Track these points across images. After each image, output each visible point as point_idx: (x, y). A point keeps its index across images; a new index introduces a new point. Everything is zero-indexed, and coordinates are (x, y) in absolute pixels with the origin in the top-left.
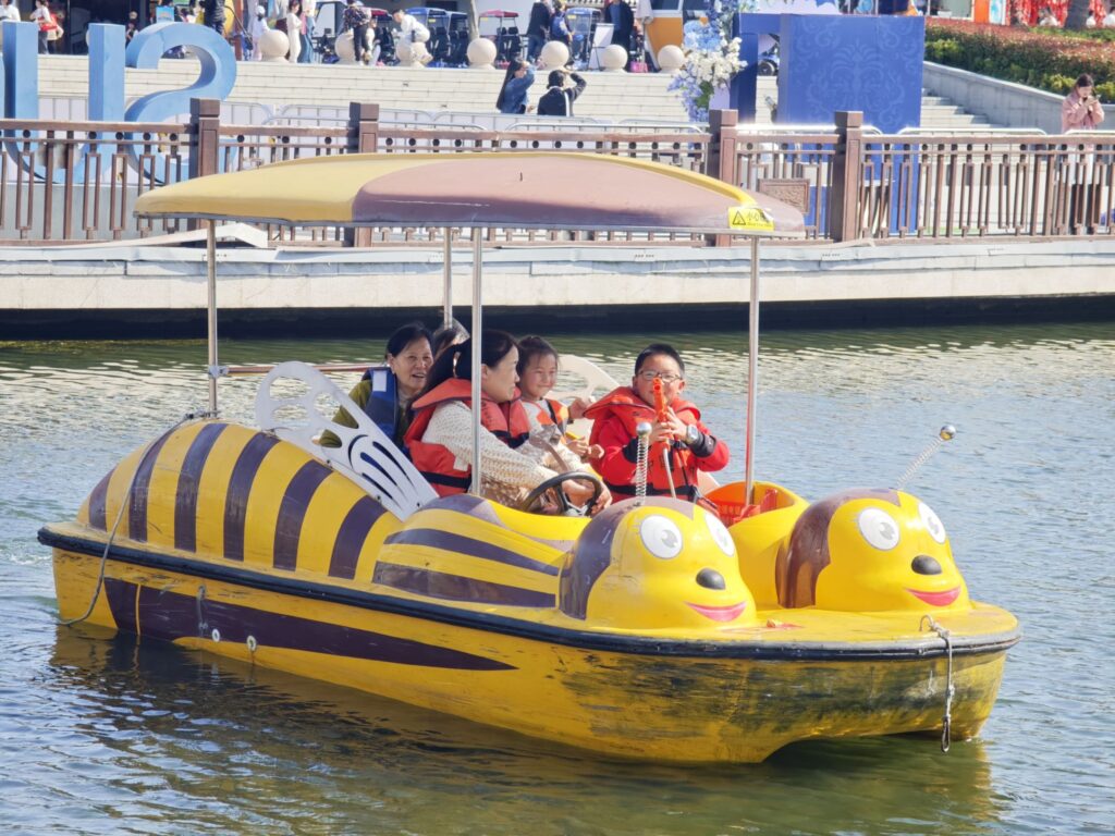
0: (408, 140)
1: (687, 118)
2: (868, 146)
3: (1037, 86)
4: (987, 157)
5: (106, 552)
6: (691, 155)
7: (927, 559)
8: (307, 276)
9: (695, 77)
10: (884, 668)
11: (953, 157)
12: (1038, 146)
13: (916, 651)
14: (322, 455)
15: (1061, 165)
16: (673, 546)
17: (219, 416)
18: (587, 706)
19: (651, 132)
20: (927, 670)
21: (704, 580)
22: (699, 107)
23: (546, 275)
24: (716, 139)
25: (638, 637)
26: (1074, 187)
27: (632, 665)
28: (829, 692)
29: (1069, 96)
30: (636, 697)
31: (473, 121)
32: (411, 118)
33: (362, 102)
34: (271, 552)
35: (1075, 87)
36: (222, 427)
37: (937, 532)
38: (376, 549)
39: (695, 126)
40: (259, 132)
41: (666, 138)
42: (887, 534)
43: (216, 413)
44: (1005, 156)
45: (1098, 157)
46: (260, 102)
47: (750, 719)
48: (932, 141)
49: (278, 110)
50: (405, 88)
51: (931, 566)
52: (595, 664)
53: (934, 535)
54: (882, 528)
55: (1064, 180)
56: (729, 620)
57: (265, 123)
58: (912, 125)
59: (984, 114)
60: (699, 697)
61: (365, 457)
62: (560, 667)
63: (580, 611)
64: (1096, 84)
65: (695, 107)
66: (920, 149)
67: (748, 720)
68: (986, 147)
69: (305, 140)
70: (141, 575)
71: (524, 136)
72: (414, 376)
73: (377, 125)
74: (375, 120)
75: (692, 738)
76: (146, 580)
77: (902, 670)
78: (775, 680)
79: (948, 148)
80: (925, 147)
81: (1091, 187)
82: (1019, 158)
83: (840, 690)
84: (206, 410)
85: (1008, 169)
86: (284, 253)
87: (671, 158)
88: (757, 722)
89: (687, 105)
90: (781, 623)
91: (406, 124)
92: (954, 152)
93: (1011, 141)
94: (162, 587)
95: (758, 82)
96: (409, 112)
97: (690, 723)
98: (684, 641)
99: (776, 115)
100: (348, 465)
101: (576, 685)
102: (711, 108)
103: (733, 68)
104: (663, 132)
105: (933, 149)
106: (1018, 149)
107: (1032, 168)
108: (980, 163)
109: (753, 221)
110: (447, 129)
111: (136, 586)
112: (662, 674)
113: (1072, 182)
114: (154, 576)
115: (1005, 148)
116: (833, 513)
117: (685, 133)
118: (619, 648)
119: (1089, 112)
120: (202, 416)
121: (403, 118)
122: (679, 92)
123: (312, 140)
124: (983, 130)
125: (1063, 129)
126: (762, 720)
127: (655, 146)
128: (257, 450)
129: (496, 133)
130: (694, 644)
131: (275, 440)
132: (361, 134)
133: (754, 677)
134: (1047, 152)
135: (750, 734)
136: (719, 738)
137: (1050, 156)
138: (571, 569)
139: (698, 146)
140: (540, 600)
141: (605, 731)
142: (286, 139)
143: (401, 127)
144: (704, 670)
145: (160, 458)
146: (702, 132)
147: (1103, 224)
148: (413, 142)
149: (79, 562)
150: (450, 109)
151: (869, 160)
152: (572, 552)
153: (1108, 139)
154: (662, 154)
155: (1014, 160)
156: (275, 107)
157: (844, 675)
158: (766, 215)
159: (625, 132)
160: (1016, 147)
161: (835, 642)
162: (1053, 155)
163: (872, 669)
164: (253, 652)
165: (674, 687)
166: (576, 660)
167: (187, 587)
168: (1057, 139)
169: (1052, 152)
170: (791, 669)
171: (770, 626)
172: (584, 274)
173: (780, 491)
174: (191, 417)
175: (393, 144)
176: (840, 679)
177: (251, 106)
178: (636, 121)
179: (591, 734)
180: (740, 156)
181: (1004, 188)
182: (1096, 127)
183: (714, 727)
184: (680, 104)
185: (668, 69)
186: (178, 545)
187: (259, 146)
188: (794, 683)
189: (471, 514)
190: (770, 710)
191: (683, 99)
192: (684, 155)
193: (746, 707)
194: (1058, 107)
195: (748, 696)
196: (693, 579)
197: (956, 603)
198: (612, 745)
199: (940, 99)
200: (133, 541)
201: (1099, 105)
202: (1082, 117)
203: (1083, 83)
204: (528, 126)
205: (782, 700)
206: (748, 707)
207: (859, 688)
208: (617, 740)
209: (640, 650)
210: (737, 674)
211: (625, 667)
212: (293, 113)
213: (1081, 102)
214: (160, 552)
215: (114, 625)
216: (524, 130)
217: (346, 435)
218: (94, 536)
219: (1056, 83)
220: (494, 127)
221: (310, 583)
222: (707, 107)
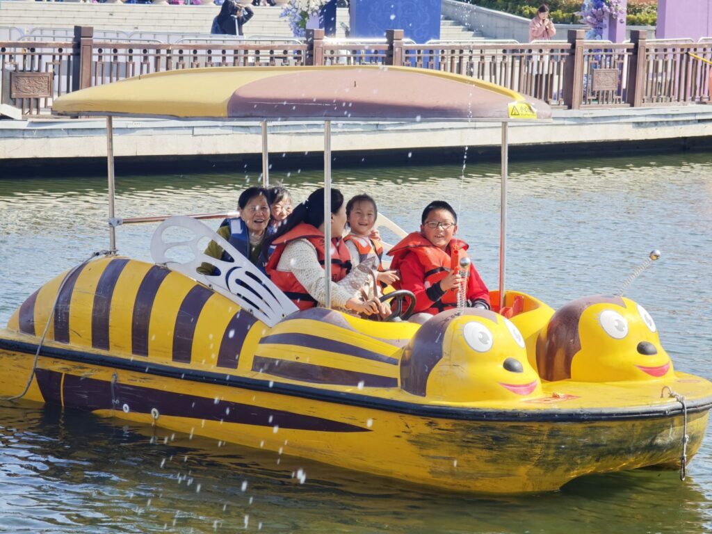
0: (112, 50)
1: (293, 35)
2: (407, 52)
3: (513, 13)
4: (482, 58)
5: (38, 351)
6: (295, 58)
7: (648, 344)
8: (48, 137)
9: (297, 9)
10: (641, 424)
11: (461, 58)
12: (514, 51)
13: (664, 412)
14: (205, 280)
15: (528, 62)
16: (487, 343)
17: (117, 253)
18: (427, 456)
19: (269, 44)
20: (669, 424)
21: (508, 366)
22: (300, 27)
23: (203, 135)
24: (311, 47)
25: (469, 409)
26: (537, 76)
27: (462, 428)
28: (605, 443)
29: (534, 19)
30: (466, 450)
31: (154, 37)
32: (114, 36)
33: (82, 26)
34: (171, 350)
35: (537, 14)
36: (125, 262)
37: (651, 325)
38: (252, 348)
39: (297, 40)
40: (16, 45)
41: (279, 48)
42: (620, 328)
43: (115, 251)
44: (493, 57)
45: (552, 57)
46: (16, 26)
47: (548, 463)
48: (447, 48)
49: (27, 31)
50: (111, 17)
51: (650, 349)
52: (434, 427)
53: (649, 327)
54: (616, 324)
55: (530, 72)
56: (527, 394)
57: (19, 40)
58: (435, 38)
59: (481, 31)
60: (512, 449)
61: (239, 282)
62: (406, 429)
63: (421, 389)
64: (550, 11)
65: (297, 28)
66: (440, 53)
67: (548, 464)
68: (481, 51)
69: (45, 50)
70: (65, 366)
71: (187, 47)
72: (255, 222)
73: (92, 40)
74: (91, 37)
75: (506, 478)
76: (68, 370)
77: (653, 425)
78: (567, 436)
79: (457, 52)
80: (443, 52)
81: (547, 75)
82: (502, 59)
83: (612, 441)
84: (109, 250)
85: (495, 65)
86: (33, 123)
87: (282, 60)
88: (554, 465)
89: (292, 26)
90: (562, 395)
91: (111, 40)
92: (461, 55)
93: (496, 48)
94: (82, 375)
95: (337, 12)
96: (113, 32)
97: (505, 467)
98: (503, 411)
99: (348, 34)
100: (227, 288)
101: (419, 442)
102: (307, 28)
103: (321, 3)
104: (276, 44)
105: (447, 53)
106: (502, 53)
107: (510, 65)
108: (489, 62)
109: (524, 112)
110: (138, 42)
111: (61, 374)
112: (485, 433)
113: (535, 73)
114: (75, 367)
115: (493, 52)
116: (581, 314)
117: (291, 44)
118: (454, 416)
119: (547, 29)
120: (105, 254)
121: (109, 36)
122: (287, 18)
123: (50, 50)
124: (480, 41)
125: (530, 40)
126: (558, 464)
127: (272, 52)
128: (154, 279)
129: (169, 45)
130: (510, 413)
131: (168, 271)
132: (82, 47)
133: (552, 434)
134: (519, 54)
135: (549, 474)
136: (527, 477)
137: (521, 57)
138: (410, 360)
139: (299, 52)
140: (387, 382)
141: (442, 474)
142: (33, 50)
143: (108, 41)
144: (515, 430)
145: (78, 284)
146: (302, 44)
147: (555, 99)
148: (115, 51)
149: (14, 358)
150: (139, 30)
151: (408, 61)
152: (409, 348)
153: (557, 45)
154: (276, 58)
155: (499, 60)
156: (26, 29)
157: (614, 431)
158: (532, 108)
159: (253, 44)
160: (500, 51)
161: (610, 408)
162: (523, 56)
163: (634, 425)
164: (155, 420)
165: (494, 443)
166: (419, 426)
167: (103, 374)
168: (527, 46)
169: (523, 54)
170: (578, 428)
171: (555, 396)
172: (227, 134)
173: (525, 296)
174: (98, 254)
175: (103, 52)
176: (612, 434)
177: (10, 29)
178: (259, 37)
179: (429, 476)
180: (326, 58)
181: (493, 77)
182: (551, 39)
183: (523, 470)
184: (287, 26)
185: (280, 4)
186: (94, 345)
187: (16, 54)
188: (581, 437)
189: (324, 321)
190: (564, 456)
191: (290, 23)
192: (290, 58)
193: (546, 455)
194: (526, 26)
195: (548, 447)
196: (501, 366)
197: (667, 374)
198: (445, 483)
199: (452, 21)
200: (58, 342)
201: (553, 25)
202: (541, 33)
203: (542, 10)
204: (190, 40)
205: (572, 449)
206: (548, 455)
207: (625, 439)
208: (450, 480)
209: (471, 418)
210: (540, 433)
211: (457, 430)
212: (37, 33)
213: (541, 22)
214: (81, 350)
215: (43, 400)
216: (187, 43)
217: (223, 266)
218: (26, 338)
219: (525, 11)
220: (168, 41)
221: (204, 372)
222: (305, 27)
